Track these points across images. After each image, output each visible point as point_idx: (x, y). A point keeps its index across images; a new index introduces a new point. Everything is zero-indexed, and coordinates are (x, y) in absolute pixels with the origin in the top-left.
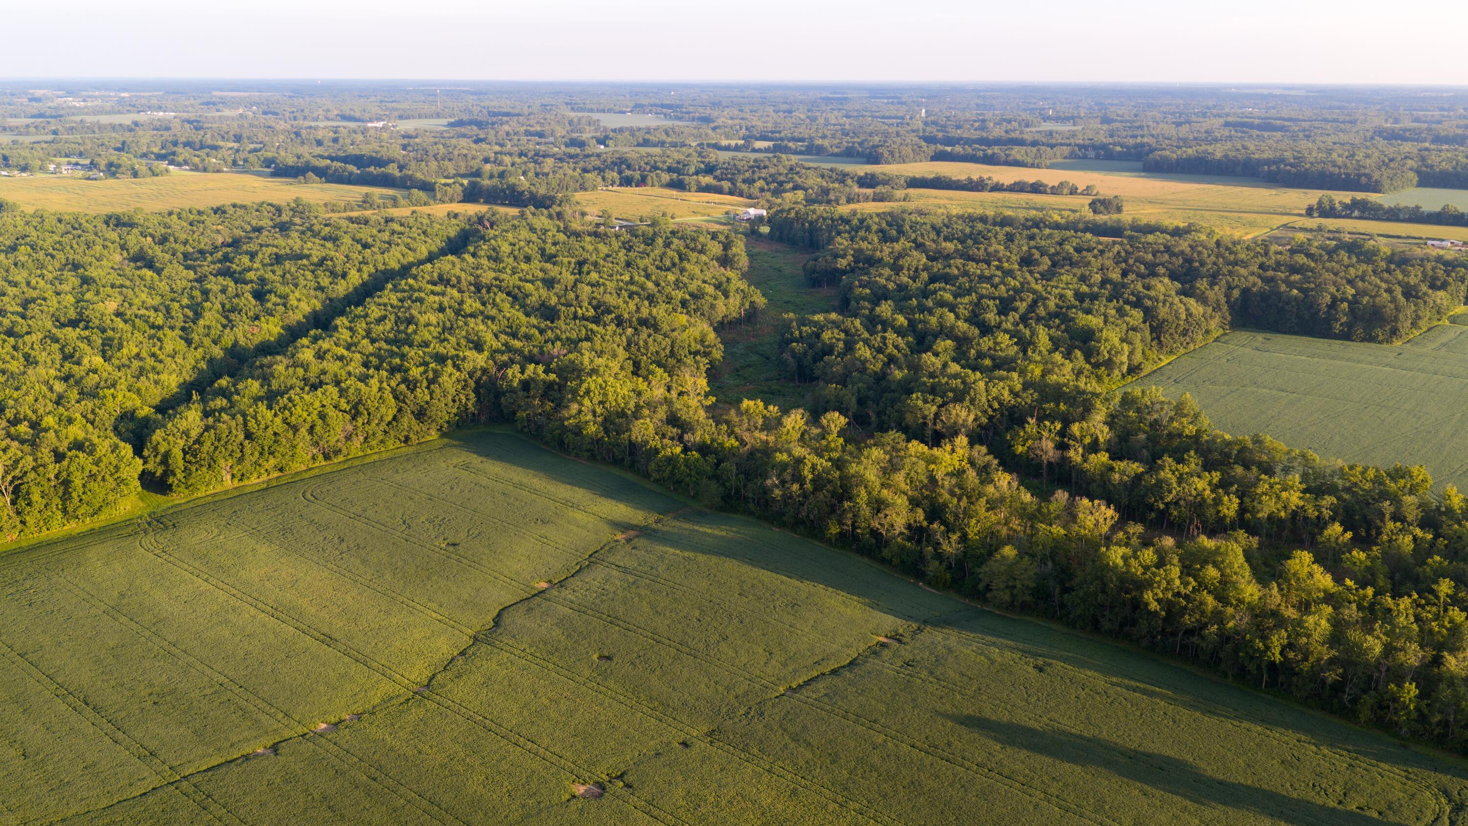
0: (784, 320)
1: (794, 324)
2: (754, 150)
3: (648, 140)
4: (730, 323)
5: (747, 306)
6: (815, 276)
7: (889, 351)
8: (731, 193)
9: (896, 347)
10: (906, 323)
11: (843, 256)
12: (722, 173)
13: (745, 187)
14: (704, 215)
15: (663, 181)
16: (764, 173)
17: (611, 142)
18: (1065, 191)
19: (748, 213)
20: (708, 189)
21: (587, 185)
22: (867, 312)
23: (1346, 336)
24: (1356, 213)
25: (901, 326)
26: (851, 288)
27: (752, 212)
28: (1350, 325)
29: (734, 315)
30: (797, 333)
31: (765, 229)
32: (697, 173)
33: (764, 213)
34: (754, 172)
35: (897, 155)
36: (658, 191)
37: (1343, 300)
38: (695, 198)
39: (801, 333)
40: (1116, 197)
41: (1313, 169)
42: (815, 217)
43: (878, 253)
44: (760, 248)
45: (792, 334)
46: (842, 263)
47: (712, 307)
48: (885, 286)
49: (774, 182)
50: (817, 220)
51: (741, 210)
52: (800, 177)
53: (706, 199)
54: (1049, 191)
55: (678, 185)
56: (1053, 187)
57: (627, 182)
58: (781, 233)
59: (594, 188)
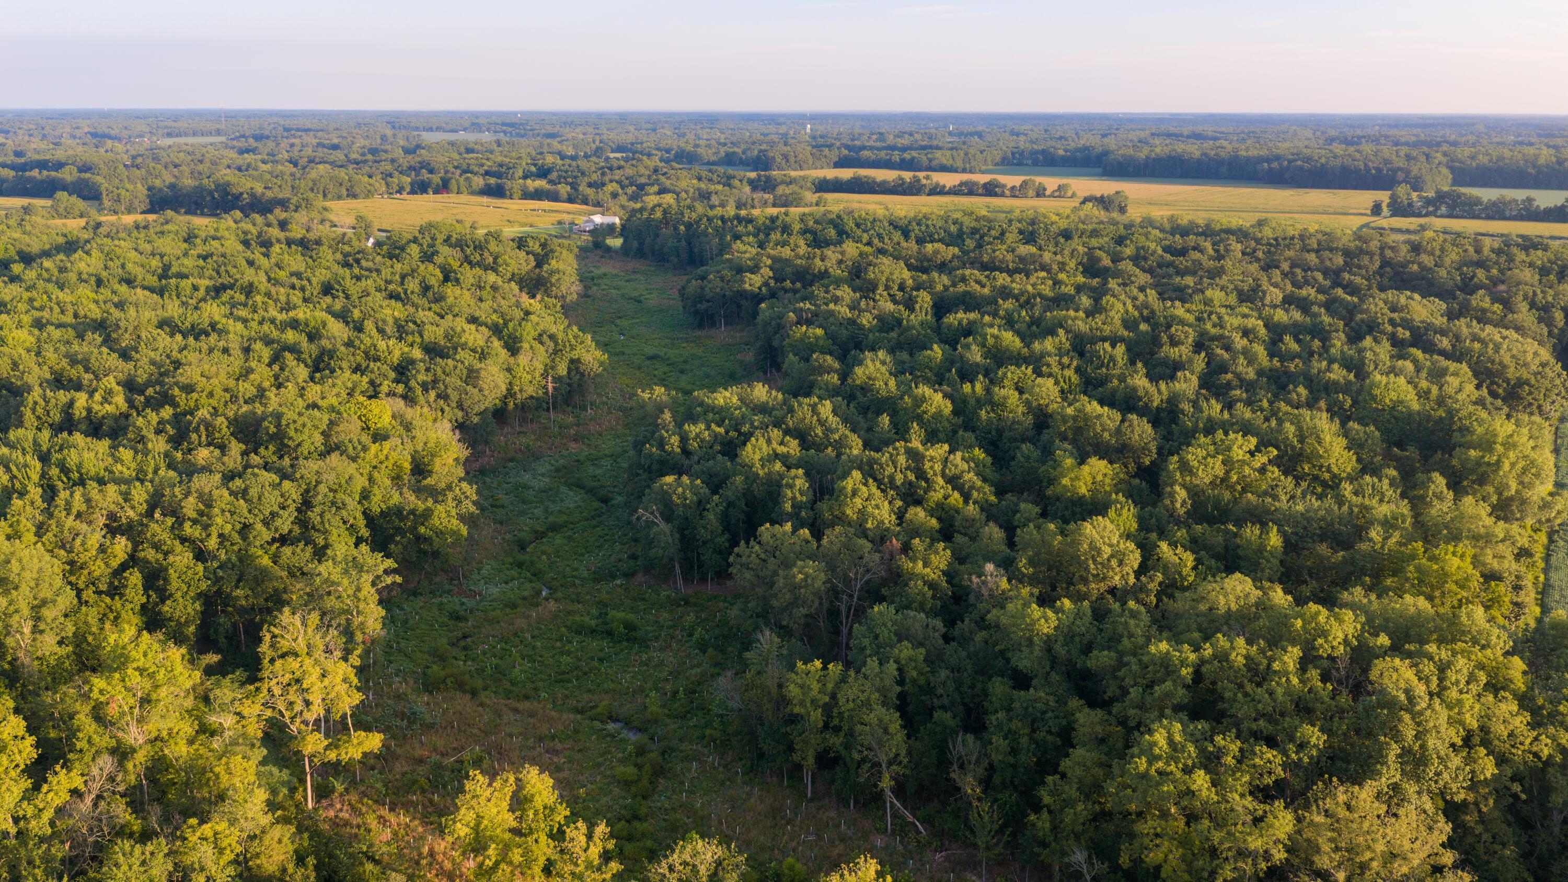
0: (642, 405)
1: (667, 416)
4: (523, 408)
5: (562, 369)
6: (703, 306)
7: (936, 496)
8: (570, 200)
9: (954, 481)
10: (947, 407)
11: (755, 269)
12: (559, 177)
13: (590, 192)
14: (525, 225)
15: (475, 187)
16: (618, 175)
18: (1031, 193)
19: (592, 221)
20: (538, 195)
21: (357, 190)
22: (834, 379)
25: (939, 414)
26: (780, 327)
27: (598, 219)
29: (530, 391)
30: (675, 440)
31: (616, 242)
32: (525, 177)
33: (617, 220)
34: (603, 174)
35: (792, 160)
36: (464, 198)
38: (514, 206)
39: (684, 439)
42: (694, 216)
43: (818, 262)
44: (608, 268)
45: (661, 444)
46: (753, 282)
47: (472, 376)
48: (852, 322)
49: (631, 184)
50: (698, 222)
51: (581, 220)
52: (668, 178)
53: (532, 207)
54: (1007, 193)
55: (497, 192)
57: (421, 188)
58: (641, 244)
59: (369, 194)
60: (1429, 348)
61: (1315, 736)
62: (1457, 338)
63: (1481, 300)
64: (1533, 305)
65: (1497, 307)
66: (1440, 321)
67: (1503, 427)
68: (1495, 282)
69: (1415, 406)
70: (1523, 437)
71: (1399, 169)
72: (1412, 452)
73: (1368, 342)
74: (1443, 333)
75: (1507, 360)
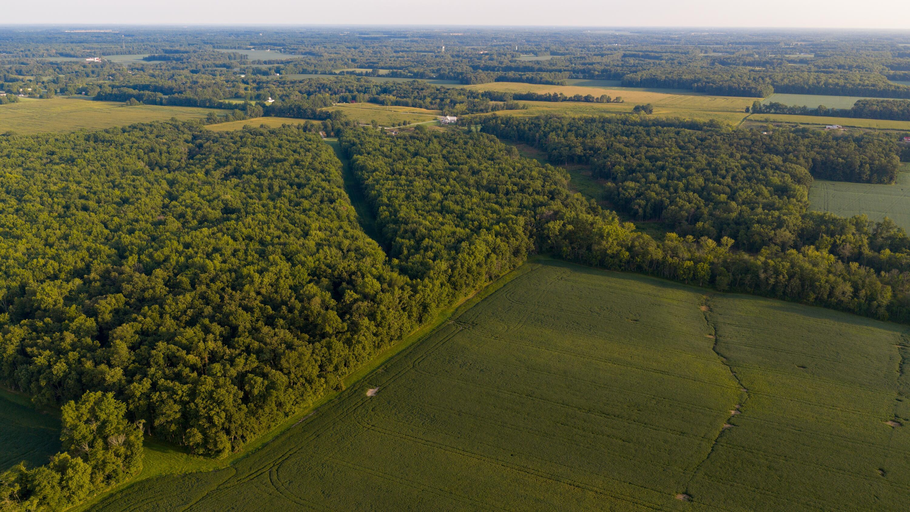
2: (379, 76)
3: (306, 70)
6: (561, 158)
11: (576, 147)
15: (365, 99)
17: (283, 72)
18: (605, 101)
19: (447, 119)
20: (398, 104)
21: (327, 103)
23: (869, 181)
24: (773, 111)
27: (449, 118)
28: (870, 176)
33: (455, 118)
35: (479, 79)
37: (866, 163)
40: (649, 104)
41: (725, 85)
46: (578, 151)
54: (595, 100)
56: (597, 98)
57: (343, 100)
60: (780, 170)
61: (775, 224)
62: (786, 167)
63: (791, 156)
64: (804, 158)
65: (795, 158)
66: (781, 163)
67: (797, 187)
68: (795, 150)
69: (779, 183)
70: (801, 189)
71: (753, 88)
72: (780, 193)
73: (766, 169)
74: (782, 166)
75: (798, 173)
